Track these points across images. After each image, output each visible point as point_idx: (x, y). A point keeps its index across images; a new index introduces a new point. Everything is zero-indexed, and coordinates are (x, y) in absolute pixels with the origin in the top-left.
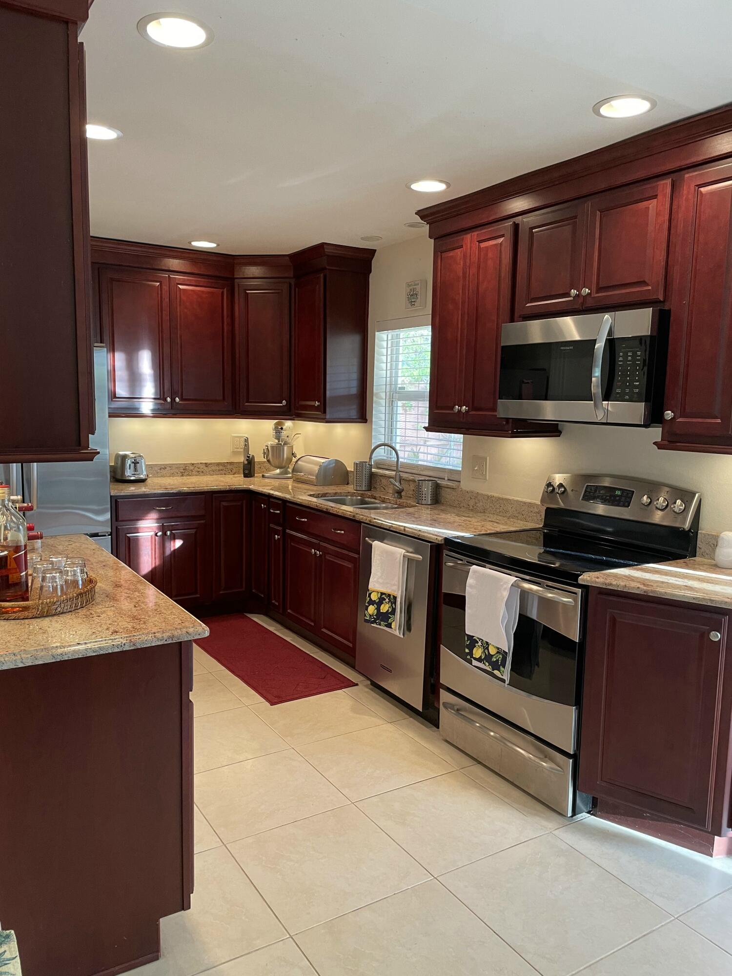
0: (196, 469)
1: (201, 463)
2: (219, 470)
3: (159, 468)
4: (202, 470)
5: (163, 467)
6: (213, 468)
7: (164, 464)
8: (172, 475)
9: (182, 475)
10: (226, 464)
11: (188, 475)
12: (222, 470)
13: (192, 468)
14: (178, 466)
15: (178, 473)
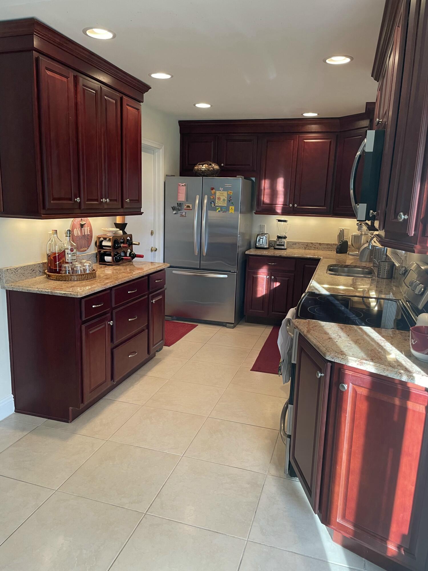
0: (314, 246)
1: (317, 243)
2: (328, 248)
3: (292, 244)
4: (317, 247)
5: (295, 243)
6: (324, 246)
7: (295, 242)
8: (299, 248)
9: (305, 249)
10: (332, 245)
11: (309, 249)
12: (329, 248)
13: (311, 245)
14: (303, 244)
15: (302, 248)
